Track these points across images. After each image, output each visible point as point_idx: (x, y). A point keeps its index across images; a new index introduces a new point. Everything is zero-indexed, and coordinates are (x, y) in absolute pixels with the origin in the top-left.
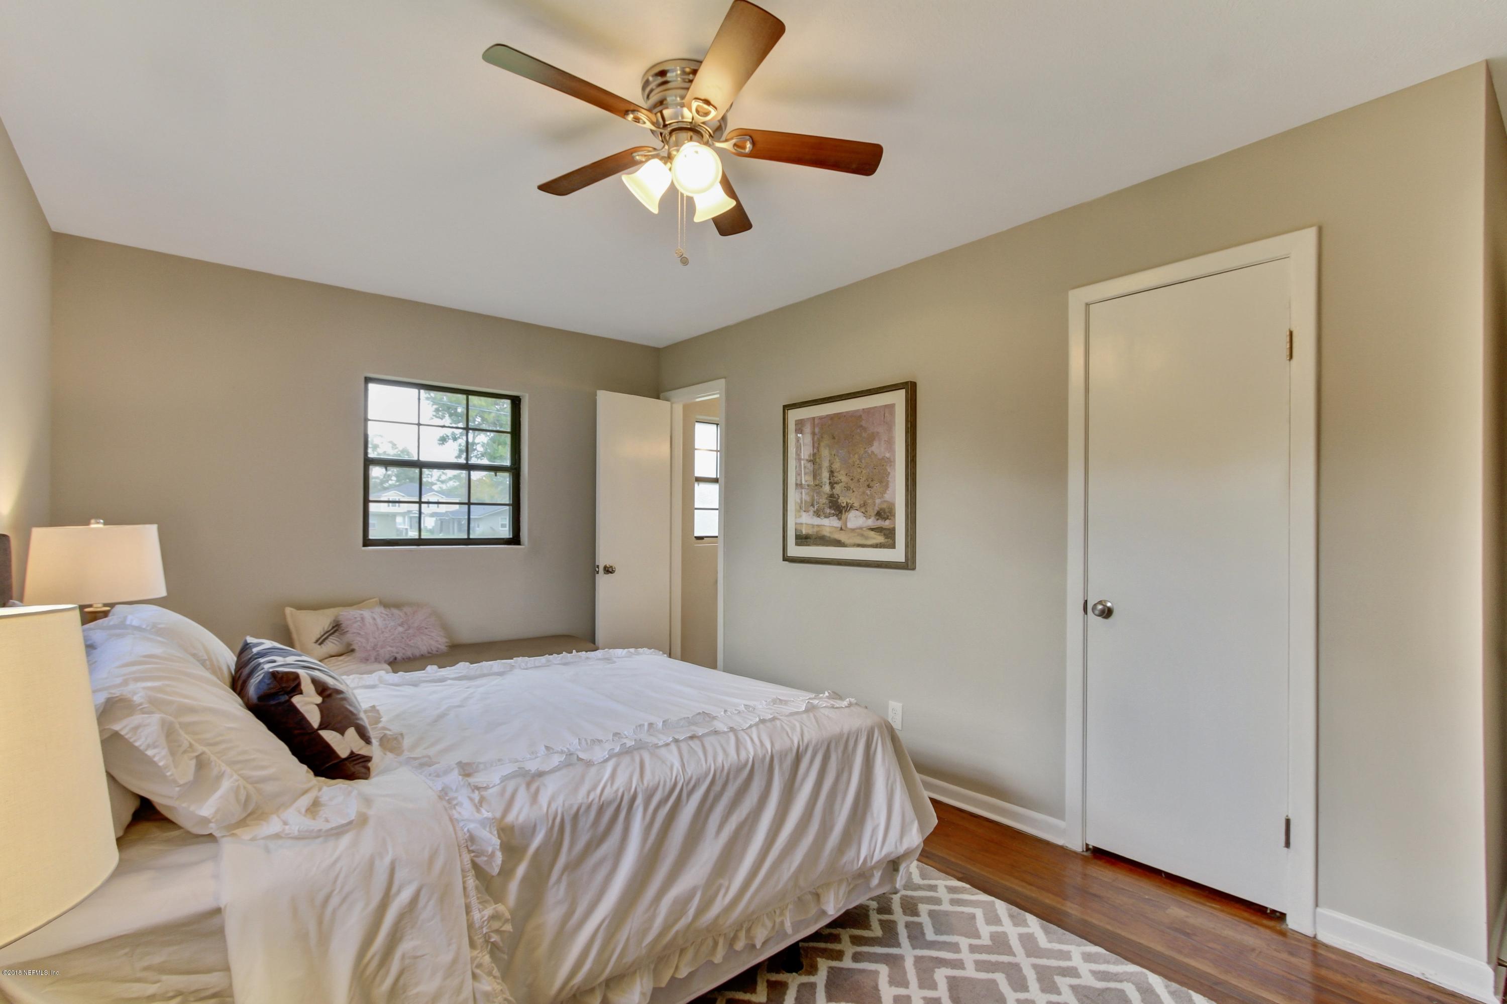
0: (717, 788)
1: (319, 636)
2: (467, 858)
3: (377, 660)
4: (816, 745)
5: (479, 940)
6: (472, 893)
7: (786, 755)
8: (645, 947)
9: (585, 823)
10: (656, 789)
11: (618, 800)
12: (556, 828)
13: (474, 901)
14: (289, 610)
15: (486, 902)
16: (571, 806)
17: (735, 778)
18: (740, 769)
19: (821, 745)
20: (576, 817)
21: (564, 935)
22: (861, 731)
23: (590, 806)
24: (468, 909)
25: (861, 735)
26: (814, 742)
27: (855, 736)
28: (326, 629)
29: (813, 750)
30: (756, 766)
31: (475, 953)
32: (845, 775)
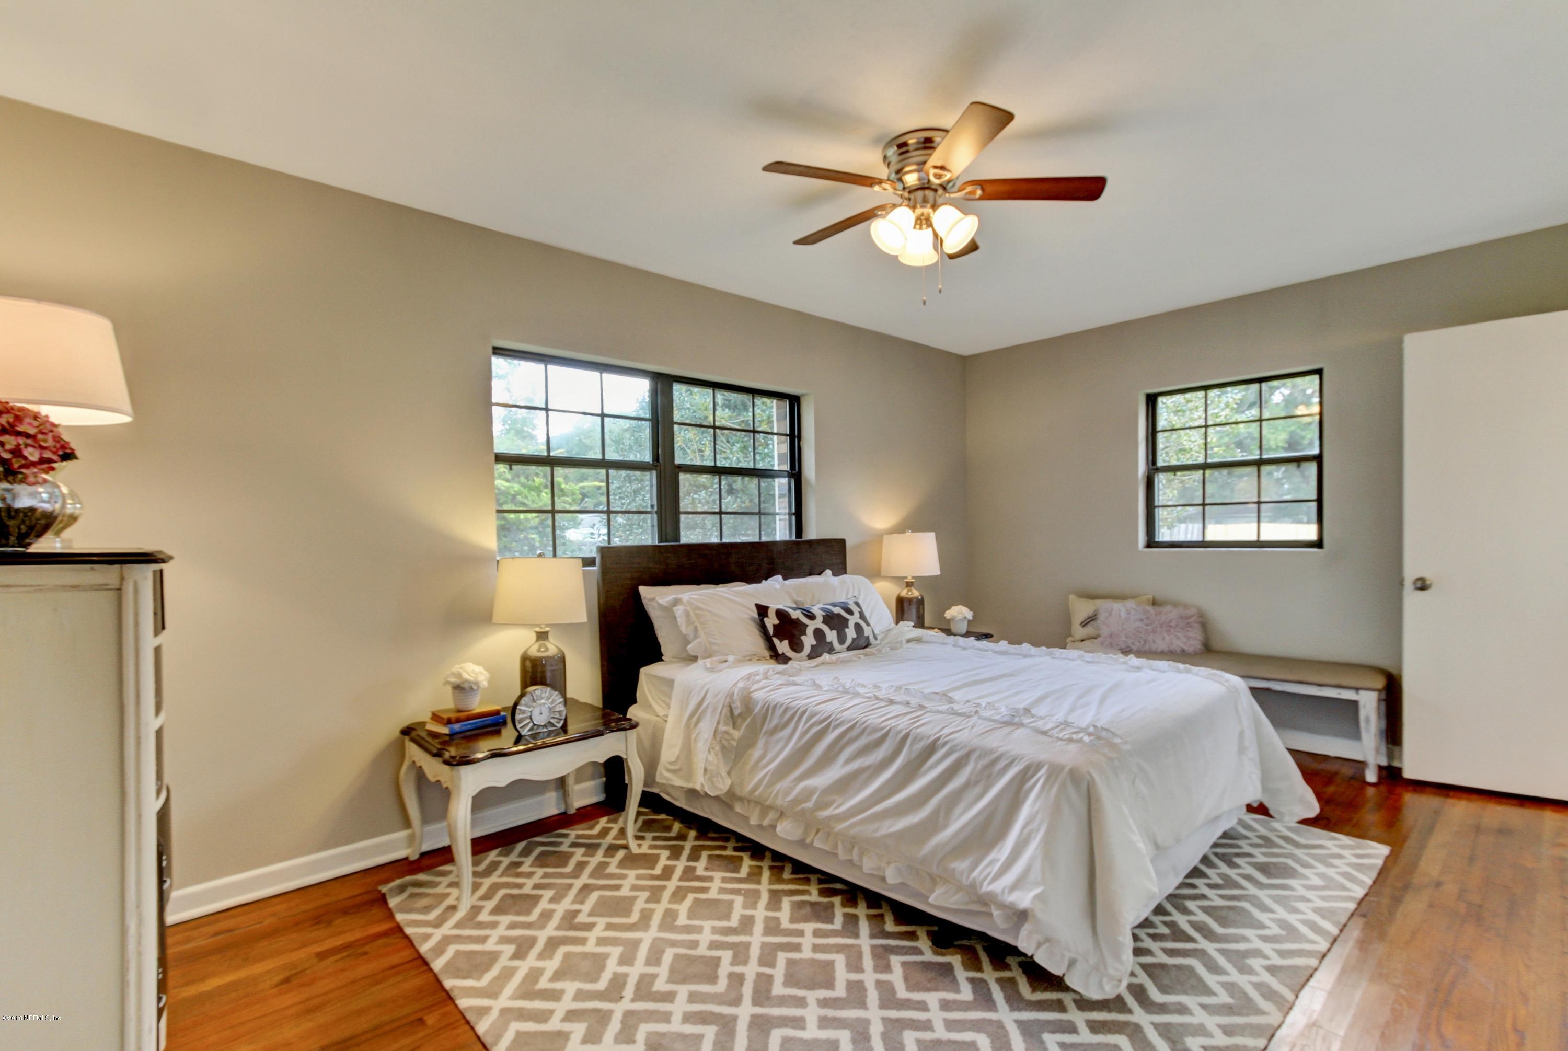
0: (854, 733)
1: (1083, 620)
2: (728, 700)
3: (1111, 646)
4: (956, 746)
5: (718, 739)
6: (723, 716)
7: (921, 739)
8: (787, 802)
9: (779, 712)
10: (816, 714)
11: (796, 709)
12: (765, 709)
13: (722, 721)
14: (1072, 597)
15: (728, 724)
16: (775, 700)
17: (869, 734)
18: (876, 730)
19: (962, 748)
20: (775, 707)
21: (756, 767)
22: (1021, 759)
23: (782, 705)
24: (718, 723)
25: (1018, 763)
26: (955, 743)
27: (1008, 761)
28: (1090, 615)
29: (950, 749)
30: (890, 735)
31: (714, 742)
32: (977, 790)
